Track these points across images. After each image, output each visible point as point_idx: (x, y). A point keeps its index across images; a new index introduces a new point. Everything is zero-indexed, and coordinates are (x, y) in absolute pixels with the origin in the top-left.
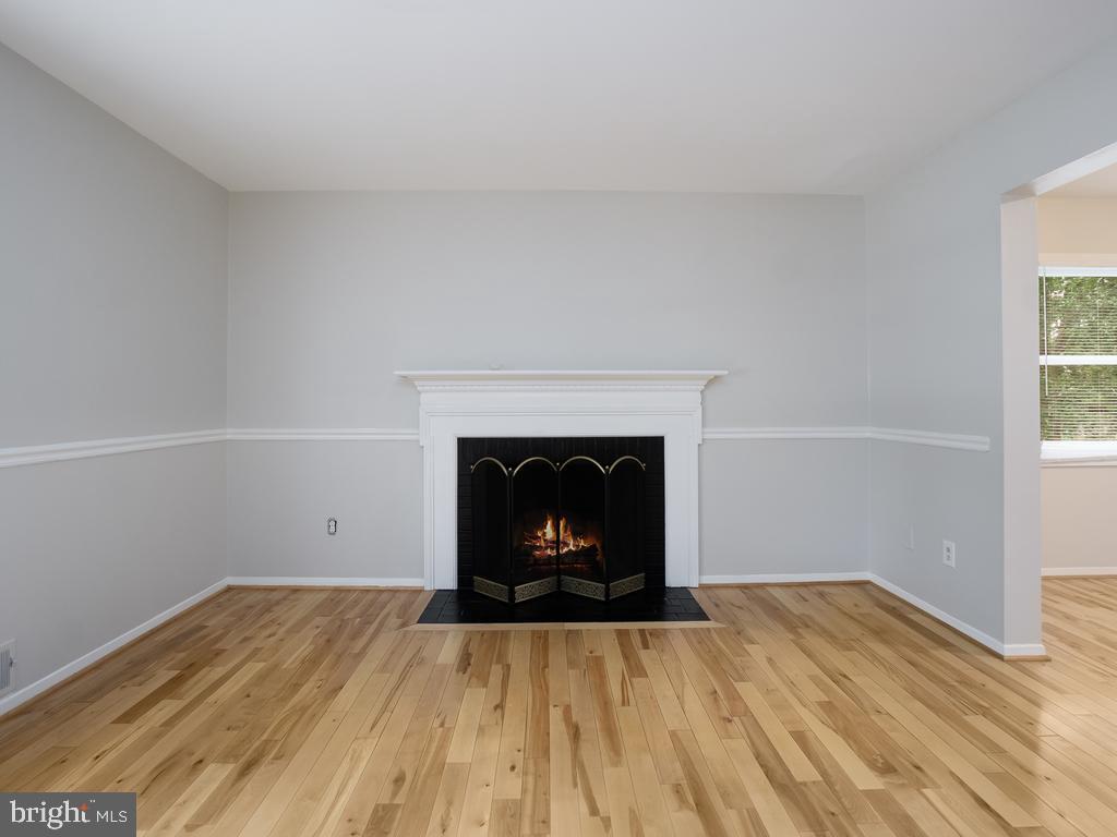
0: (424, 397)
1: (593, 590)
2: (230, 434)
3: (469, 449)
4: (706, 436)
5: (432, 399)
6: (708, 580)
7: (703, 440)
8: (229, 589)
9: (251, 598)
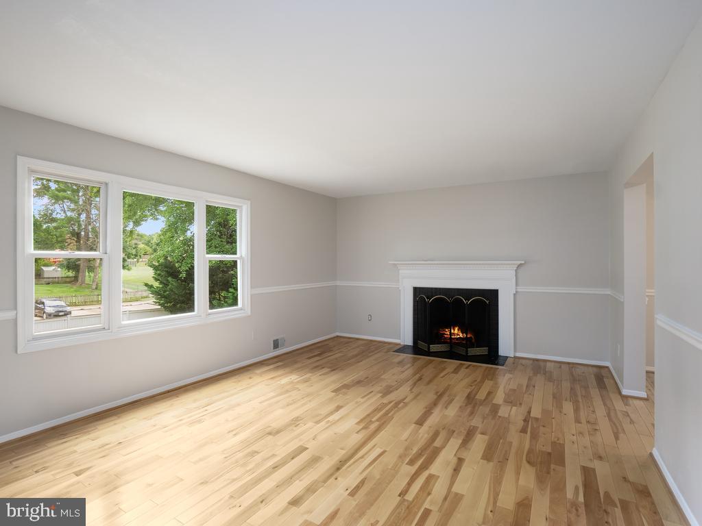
0: (400, 271)
1: (461, 351)
2: (338, 283)
3: (417, 291)
4: (519, 290)
5: (404, 272)
6: (518, 355)
7: (516, 292)
8: (338, 336)
9: (342, 340)
